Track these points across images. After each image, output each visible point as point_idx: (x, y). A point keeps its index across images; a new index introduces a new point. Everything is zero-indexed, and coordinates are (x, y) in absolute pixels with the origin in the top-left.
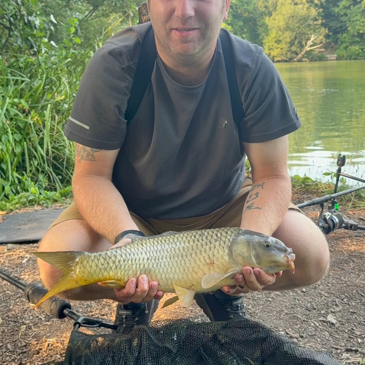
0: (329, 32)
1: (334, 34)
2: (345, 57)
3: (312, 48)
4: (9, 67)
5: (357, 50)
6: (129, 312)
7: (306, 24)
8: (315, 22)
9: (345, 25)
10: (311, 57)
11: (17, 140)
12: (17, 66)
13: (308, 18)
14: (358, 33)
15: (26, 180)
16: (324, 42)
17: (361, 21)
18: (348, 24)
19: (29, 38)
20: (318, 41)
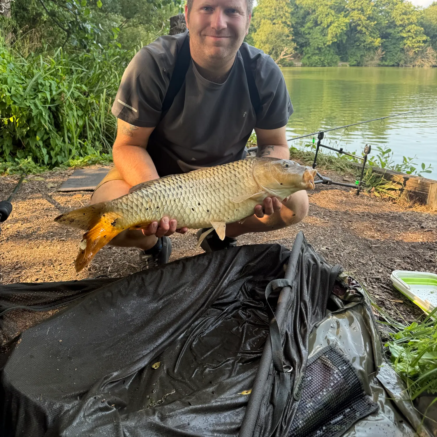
0: (297, 46)
1: (300, 47)
2: (308, 64)
3: (284, 57)
4: (71, 60)
5: (316, 60)
6: (150, 256)
7: (281, 39)
8: (287, 38)
9: (309, 41)
10: (284, 63)
11: (80, 115)
12: (77, 60)
13: (283, 34)
14: (318, 47)
15: (87, 145)
16: (293, 53)
17: (320, 38)
18: (310, 40)
19: (83, 40)
20: (289, 52)
